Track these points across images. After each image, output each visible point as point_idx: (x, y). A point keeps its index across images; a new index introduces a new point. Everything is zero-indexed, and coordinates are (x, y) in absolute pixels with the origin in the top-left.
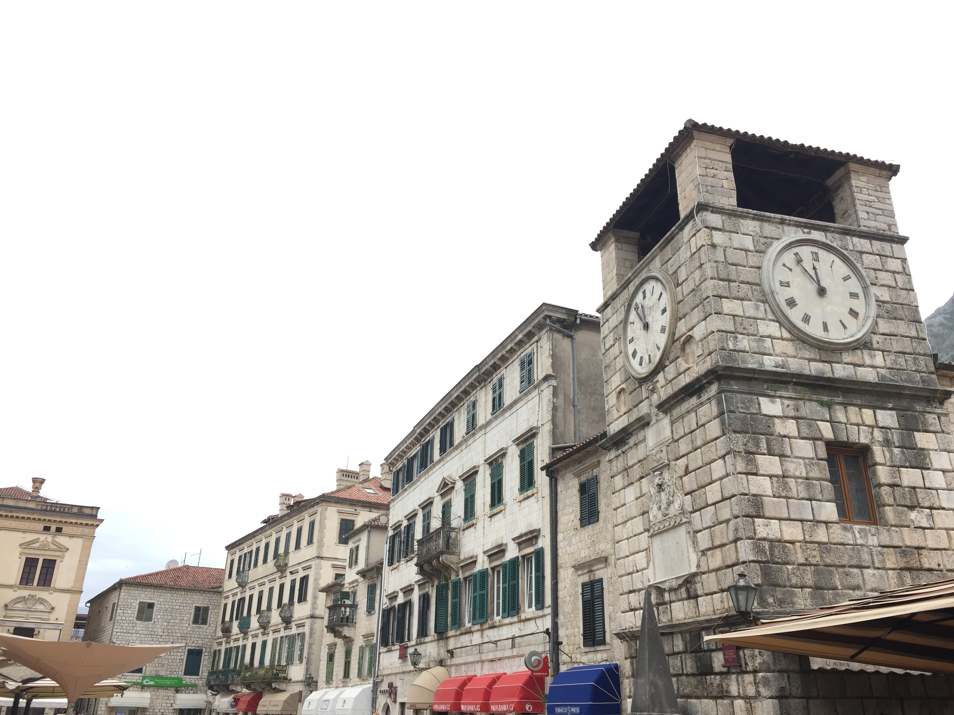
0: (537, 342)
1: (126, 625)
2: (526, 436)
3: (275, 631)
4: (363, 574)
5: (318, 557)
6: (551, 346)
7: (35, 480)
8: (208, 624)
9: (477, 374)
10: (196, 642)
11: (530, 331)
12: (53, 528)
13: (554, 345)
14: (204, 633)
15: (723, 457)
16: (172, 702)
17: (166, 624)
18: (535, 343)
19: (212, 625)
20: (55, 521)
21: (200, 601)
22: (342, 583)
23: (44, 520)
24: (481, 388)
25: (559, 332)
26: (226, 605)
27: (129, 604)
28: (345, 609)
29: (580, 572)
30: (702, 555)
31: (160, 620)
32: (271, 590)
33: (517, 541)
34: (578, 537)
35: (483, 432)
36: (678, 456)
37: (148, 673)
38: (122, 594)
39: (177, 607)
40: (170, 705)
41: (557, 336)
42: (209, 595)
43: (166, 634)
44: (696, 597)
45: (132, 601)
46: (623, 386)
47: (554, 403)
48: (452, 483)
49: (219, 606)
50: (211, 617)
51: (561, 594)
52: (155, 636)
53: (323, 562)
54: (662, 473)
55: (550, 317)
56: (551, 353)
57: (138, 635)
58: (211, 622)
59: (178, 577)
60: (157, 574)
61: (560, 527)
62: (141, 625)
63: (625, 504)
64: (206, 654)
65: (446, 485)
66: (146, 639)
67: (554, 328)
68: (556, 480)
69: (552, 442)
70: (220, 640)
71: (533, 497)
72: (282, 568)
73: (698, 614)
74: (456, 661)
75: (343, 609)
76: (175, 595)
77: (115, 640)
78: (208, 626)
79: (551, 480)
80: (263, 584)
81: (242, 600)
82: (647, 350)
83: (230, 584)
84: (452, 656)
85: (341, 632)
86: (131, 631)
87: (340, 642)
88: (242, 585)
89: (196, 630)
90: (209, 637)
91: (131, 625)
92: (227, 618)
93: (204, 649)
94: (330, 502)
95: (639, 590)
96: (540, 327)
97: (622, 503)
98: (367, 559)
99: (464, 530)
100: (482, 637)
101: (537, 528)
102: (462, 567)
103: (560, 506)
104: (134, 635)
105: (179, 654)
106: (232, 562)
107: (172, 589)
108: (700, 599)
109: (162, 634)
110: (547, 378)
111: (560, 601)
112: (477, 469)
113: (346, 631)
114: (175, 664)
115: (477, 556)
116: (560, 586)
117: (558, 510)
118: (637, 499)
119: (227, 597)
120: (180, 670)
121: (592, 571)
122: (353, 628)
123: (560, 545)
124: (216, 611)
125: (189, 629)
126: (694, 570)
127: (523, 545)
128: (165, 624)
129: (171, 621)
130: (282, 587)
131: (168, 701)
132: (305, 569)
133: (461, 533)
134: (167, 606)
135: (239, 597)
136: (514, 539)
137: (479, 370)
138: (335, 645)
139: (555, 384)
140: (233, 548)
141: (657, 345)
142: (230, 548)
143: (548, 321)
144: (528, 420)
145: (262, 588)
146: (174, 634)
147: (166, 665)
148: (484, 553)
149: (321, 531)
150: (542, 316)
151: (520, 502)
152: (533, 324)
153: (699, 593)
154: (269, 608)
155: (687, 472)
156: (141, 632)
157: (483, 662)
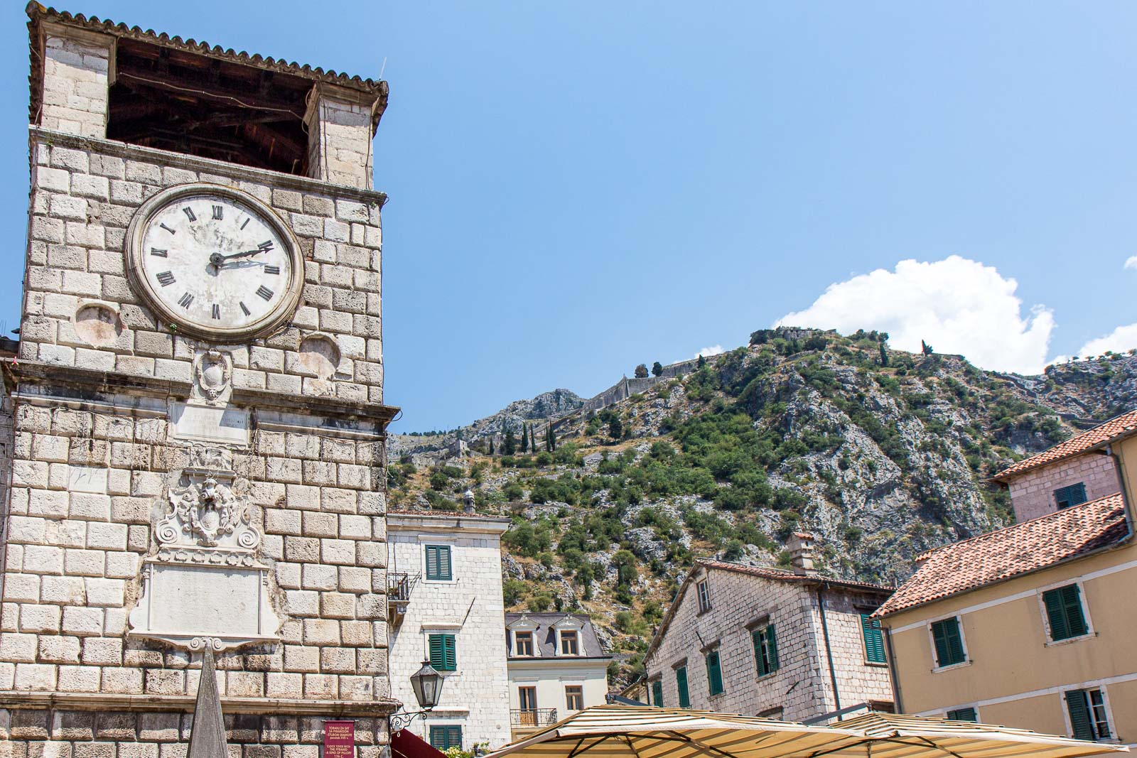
15: (371, 516)
30: (292, 620)
44: (265, 670)
54: (218, 484)
63: (65, 490)
73: (262, 693)
82: (210, 296)
97: (57, 485)
108: (270, 675)
118: (115, 494)
126: (269, 633)
141: (241, 304)
153: (273, 666)
155: (282, 504)
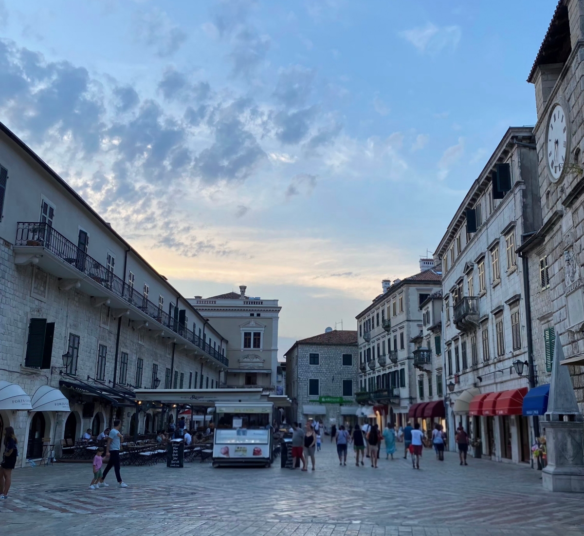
0: (511, 157)
1: (305, 367)
2: (508, 229)
3: (389, 368)
4: (432, 329)
5: (407, 320)
6: (519, 159)
7: (241, 287)
8: (352, 365)
9: (478, 186)
10: (347, 376)
11: (504, 150)
12: (255, 315)
13: (522, 158)
14: (351, 371)
16: (339, 411)
18: (510, 159)
19: (355, 366)
20: (255, 310)
21: (345, 350)
22: (422, 336)
23: (250, 310)
24: (482, 196)
25: (525, 146)
26: (361, 353)
27: (304, 356)
28: (424, 353)
29: (543, 322)
31: (323, 364)
32: (384, 342)
33: (508, 304)
34: (541, 298)
35: (485, 228)
36: (576, 239)
37: (322, 395)
38: (299, 350)
39: (332, 356)
41: (524, 150)
42: (350, 348)
43: (328, 372)
45: (306, 353)
46: (549, 189)
47: (524, 202)
48: (471, 266)
49: (358, 354)
50: (354, 361)
51: (534, 337)
52: (322, 374)
53: (411, 323)
54: (569, 251)
55: (516, 137)
56: (520, 165)
57: (312, 373)
58: (354, 364)
59: (330, 338)
60: (318, 336)
61: (531, 292)
62: (313, 367)
63: (554, 275)
64: (355, 383)
65: (468, 267)
66: (317, 375)
67: (521, 145)
68: (527, 259)
69: (523, 231)
70: (361, 374)
71: (515, 272)
72: (387, 328)
74: (483, 383)
75: (422, 353)
76: (330, 349)
77: (300, 377)
79: (523, 260)
80: (379, 339)
81: (369, 349)
83: (361, 340)
84: (481, 381)
85: (423, 367)
86: (308, 371)
87: (425, 373)
88: (367, 340)
89: (346, 369)
90: (355, 373)
91: (307, 367)
92: (363, 361)
93: (353, 380)
94: (410, 284)
95: (564, 333)
96: (511, 145)
97: (553, 274)
98: (434, 320)
99: (480, 298)
100: (495, 368)
101: (519, 294)
102: (482, 322)
103: (530, 277)
104: (310, 373)
105: (338, 383)
106: (361, 326)
107: (327, 345)
109: (326, 372)
110: (518, 184)
111: (533, 342)
112: (484, 255)
113: (426, 367)
114: (337, 389)
115: (488, 315)
116: (533, 332)
117: (529, 280)
118: (560, 270)
119: (361, 348)
120: (340, 393)
121: (549, 321)
122: (431, 365)
123: (532, 304)
124: (356, 357)
125: (341, 368)
127: (512, 306)
128: (327, 366)
129: (330, 364)
130: (389, 340)
132: (400, 328)
133: (479, 299)
134: (326, 356)
135: (367, 347)
136: (506, 302)
137: (479, 183)
138: (423, 375)
139: (524, 188)
140: (360, 318)
141: (562, 156)
142: (358, 317)
143: (515, 141)
144: (510, 216)
145: (379, 341)
146: (333, 372)
147: (332, 390)
148: (491, 312)
149: (407, 304)
150: (510, 137)
151: (509, 276)
152: (505, 145)
154: (384, 355)
155: (581, 250)
156: (314, 371)
157: (497, 383)
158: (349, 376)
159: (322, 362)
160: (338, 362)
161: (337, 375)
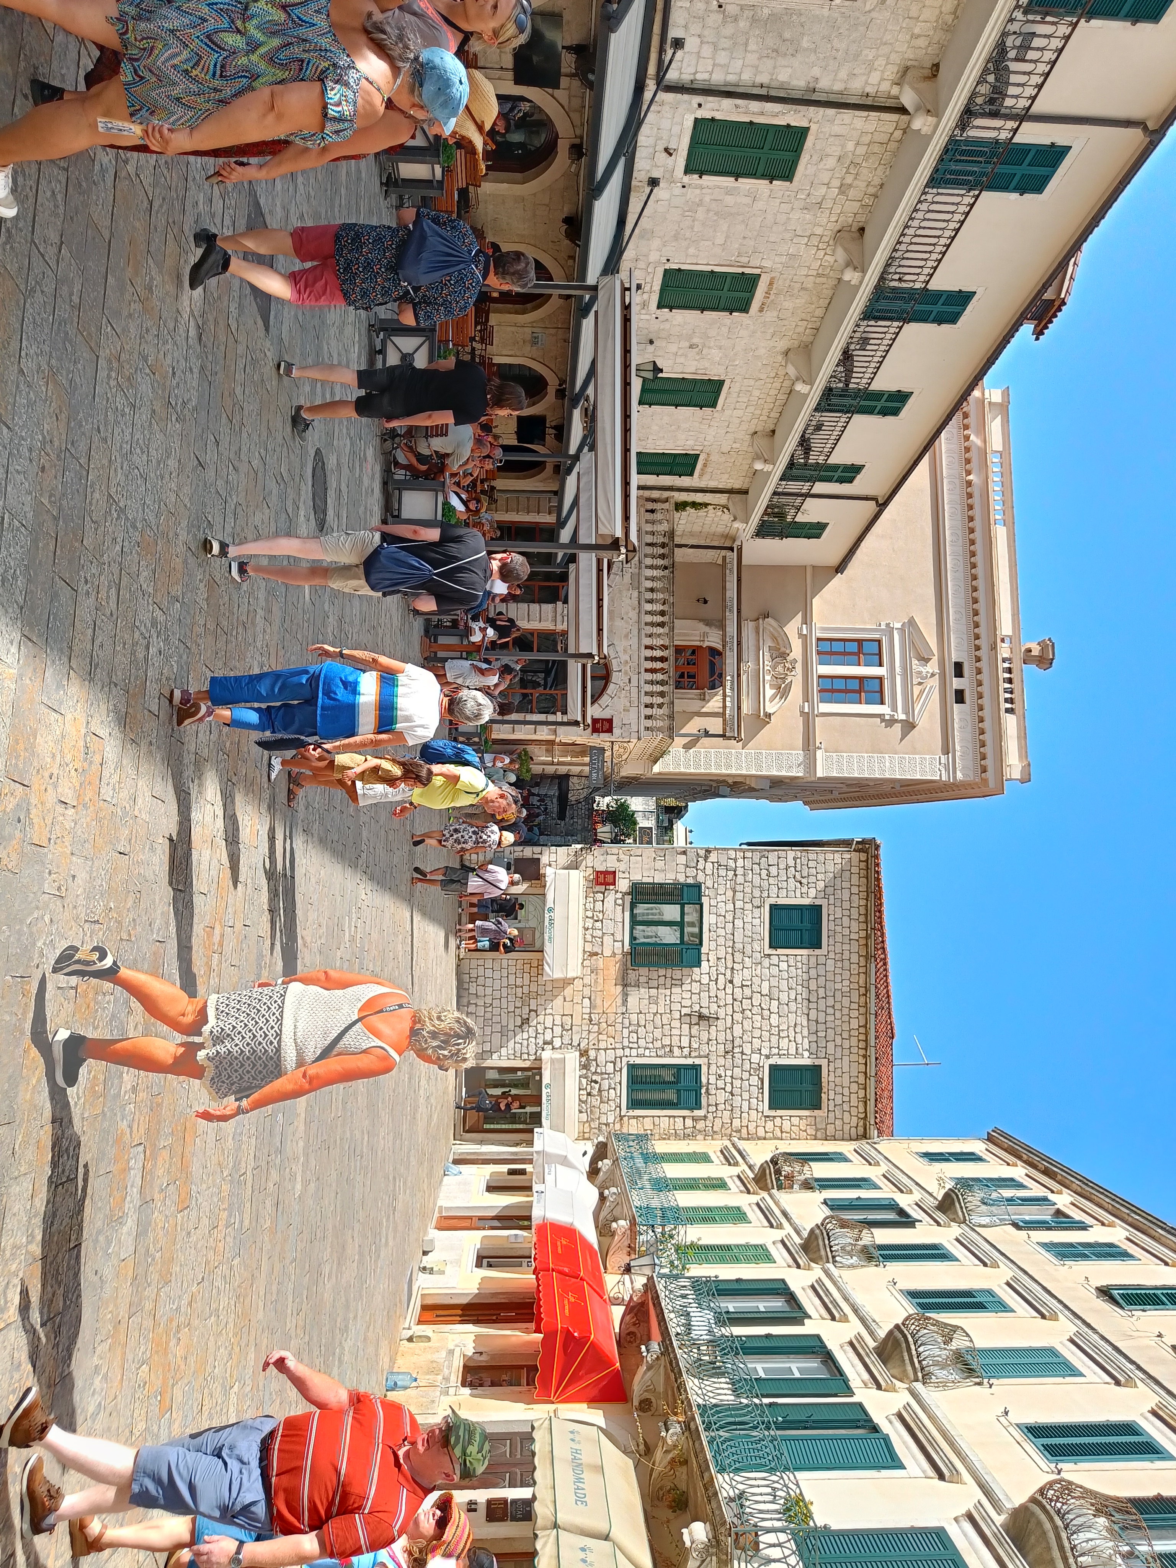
1: (757, 880)
8: (772, 1113)
10: (720, 1084)
12: (959, 683)
14: (745, 1107)
16: (557, 1042)
17: (765, 991)
19: (770, 1125)
21: (840, 1077)
27: (812, 879)
31: (775, 970)
40: (548, 1037)
45: (821, 886)
50: (792, 1119)
52: (730, 965)
57: (729, 917)
58: (778, 1121)
62: (758, 919)
64: (692, 1123)
66: (721, 941)
76: (846, 1002)
78: (768, 1112)
81: (907, 1218)
83: (914, 1163)
86: (739, 895)
89: (754, 1081)
90: (736, 1123)
91: (757, 893)
93: (702, 1113)
104: (730, 906)
105: (685, 1042)
106: (978, 1159)
109: (737, 981)
114: (658, 1033)
119: (867, 1159)
120: (641, 1051)
124: (819, 1130)
125: (755, 1058)
128: (765, 985)
129: (775, 1003)
131: (558, 1030)
134: (812, 986)
146: (738, 1017)
156: (739, 923)
158: (721, 1097)
159: (784, 966)
160: (784, 1043)
161: (721, 1039)
